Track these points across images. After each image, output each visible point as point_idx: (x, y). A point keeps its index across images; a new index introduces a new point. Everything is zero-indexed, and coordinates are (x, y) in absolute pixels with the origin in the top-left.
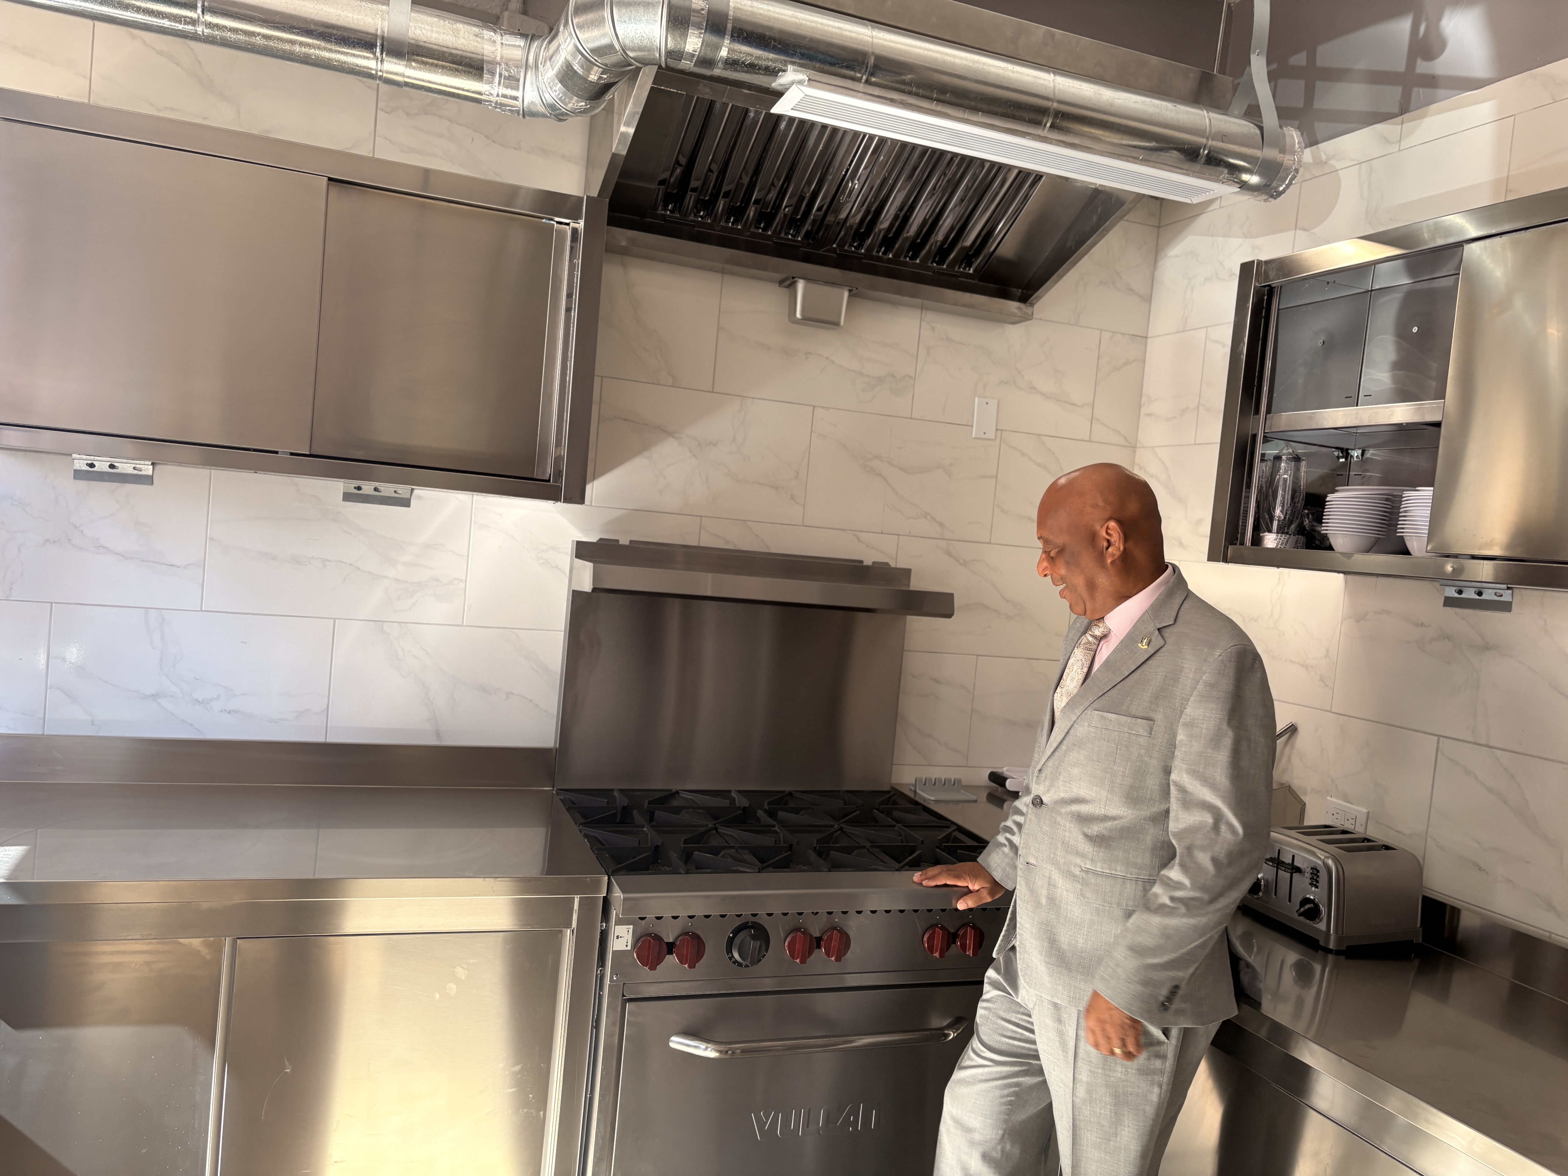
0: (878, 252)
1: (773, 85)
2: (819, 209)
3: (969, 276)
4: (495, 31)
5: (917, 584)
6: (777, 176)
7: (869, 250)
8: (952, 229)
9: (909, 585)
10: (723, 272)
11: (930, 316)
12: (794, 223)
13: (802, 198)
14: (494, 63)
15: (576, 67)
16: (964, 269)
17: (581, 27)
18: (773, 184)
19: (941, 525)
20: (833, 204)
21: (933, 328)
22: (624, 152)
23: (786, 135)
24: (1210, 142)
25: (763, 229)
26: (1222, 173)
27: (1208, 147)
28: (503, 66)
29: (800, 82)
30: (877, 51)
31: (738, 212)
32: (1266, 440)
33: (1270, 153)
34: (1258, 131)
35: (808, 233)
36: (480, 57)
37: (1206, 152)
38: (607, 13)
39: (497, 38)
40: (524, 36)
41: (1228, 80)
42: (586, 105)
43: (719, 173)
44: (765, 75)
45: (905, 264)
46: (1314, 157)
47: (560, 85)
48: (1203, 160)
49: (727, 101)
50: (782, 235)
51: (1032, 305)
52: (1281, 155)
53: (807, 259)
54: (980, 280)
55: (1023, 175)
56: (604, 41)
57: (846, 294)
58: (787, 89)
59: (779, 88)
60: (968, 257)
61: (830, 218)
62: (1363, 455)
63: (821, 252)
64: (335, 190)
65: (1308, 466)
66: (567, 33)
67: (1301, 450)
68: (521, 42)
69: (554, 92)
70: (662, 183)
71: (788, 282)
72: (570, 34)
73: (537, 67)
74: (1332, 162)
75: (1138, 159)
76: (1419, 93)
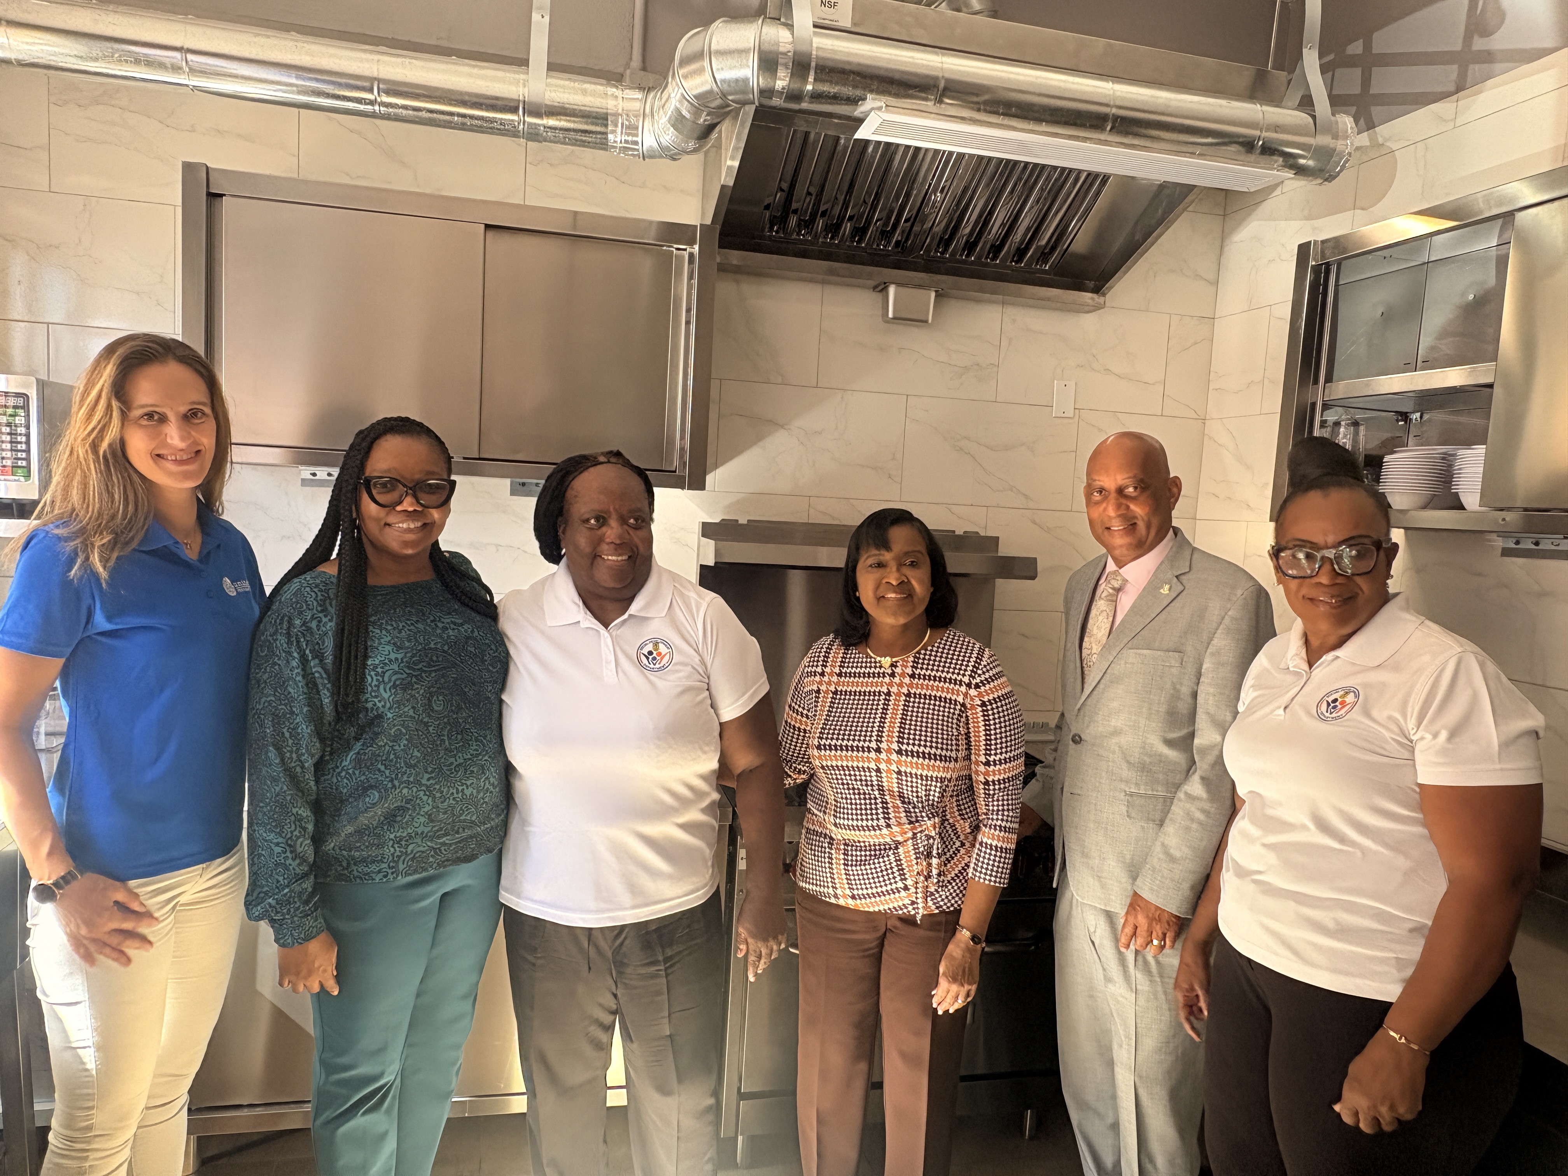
0: (961, 255)
1: (855, 113)
2: (906, 221)
3: (1045, 272)
4: (617, 87)
5: (1004, 550)
6: (869, 193)
7: (953, 254)
8: (1028, 229)
9: (997, 551)
10: (823, 282)
11: (1011, 311)
12: (886, 235)
13: (891, 211)
14: (616, 115)
15: (685, 113)
16: (1041, 266)
17: (685, 77)
18: (864, 201)
19: (1026, 497)
20: (918, 215)
21: (1014, 321)
22: (731, 183)
23: (873, 157)
24: (1265, 134)
25: (858, 242)
26: (1276, 161)
27: (1261, 138)
28: (625, 117)
29: (880, 108)
30: (947, 75)
31: (834, 228)
32: (1326, 406)
33: (1323, 140)
34: (1310, 120)
35: (898, 243)
36: (605, 111)
37: (1261, 143)
38: (706, 63)
39: (618, 92)
40: (641, 88)
41: (1283, 75)
42: (695, 144)
43: (817, 195)
44: (846, 104)
45: (987, 265)
46: (1371, 140)
47: (672, 129)
48: (1259, 151)
49: (820, 133)
50: (874, 247)
51: (1104, 295)
52: (1334, 141)
53: (897, 266)
54: (1055, 275)
55: (1092, 177)
56: (706, 88)
57: (933, 295)
58: (867, 116)
59: (861, 116)
60: (1044, 255)
61: (916, 228)
62: (1421, 417)
63: (910, 259)
64: (490, 234)
65: (1367, 430)
66: (674, 83)
67: (1359, 416)
68: (638, 95)
69: (669, 137)
70: (767, 207)
71: (880, 288)
72: (677, 85)
73: (652, 115)
74: (1388, 144)
75: (1194, 154)
76: (1475, 69)
